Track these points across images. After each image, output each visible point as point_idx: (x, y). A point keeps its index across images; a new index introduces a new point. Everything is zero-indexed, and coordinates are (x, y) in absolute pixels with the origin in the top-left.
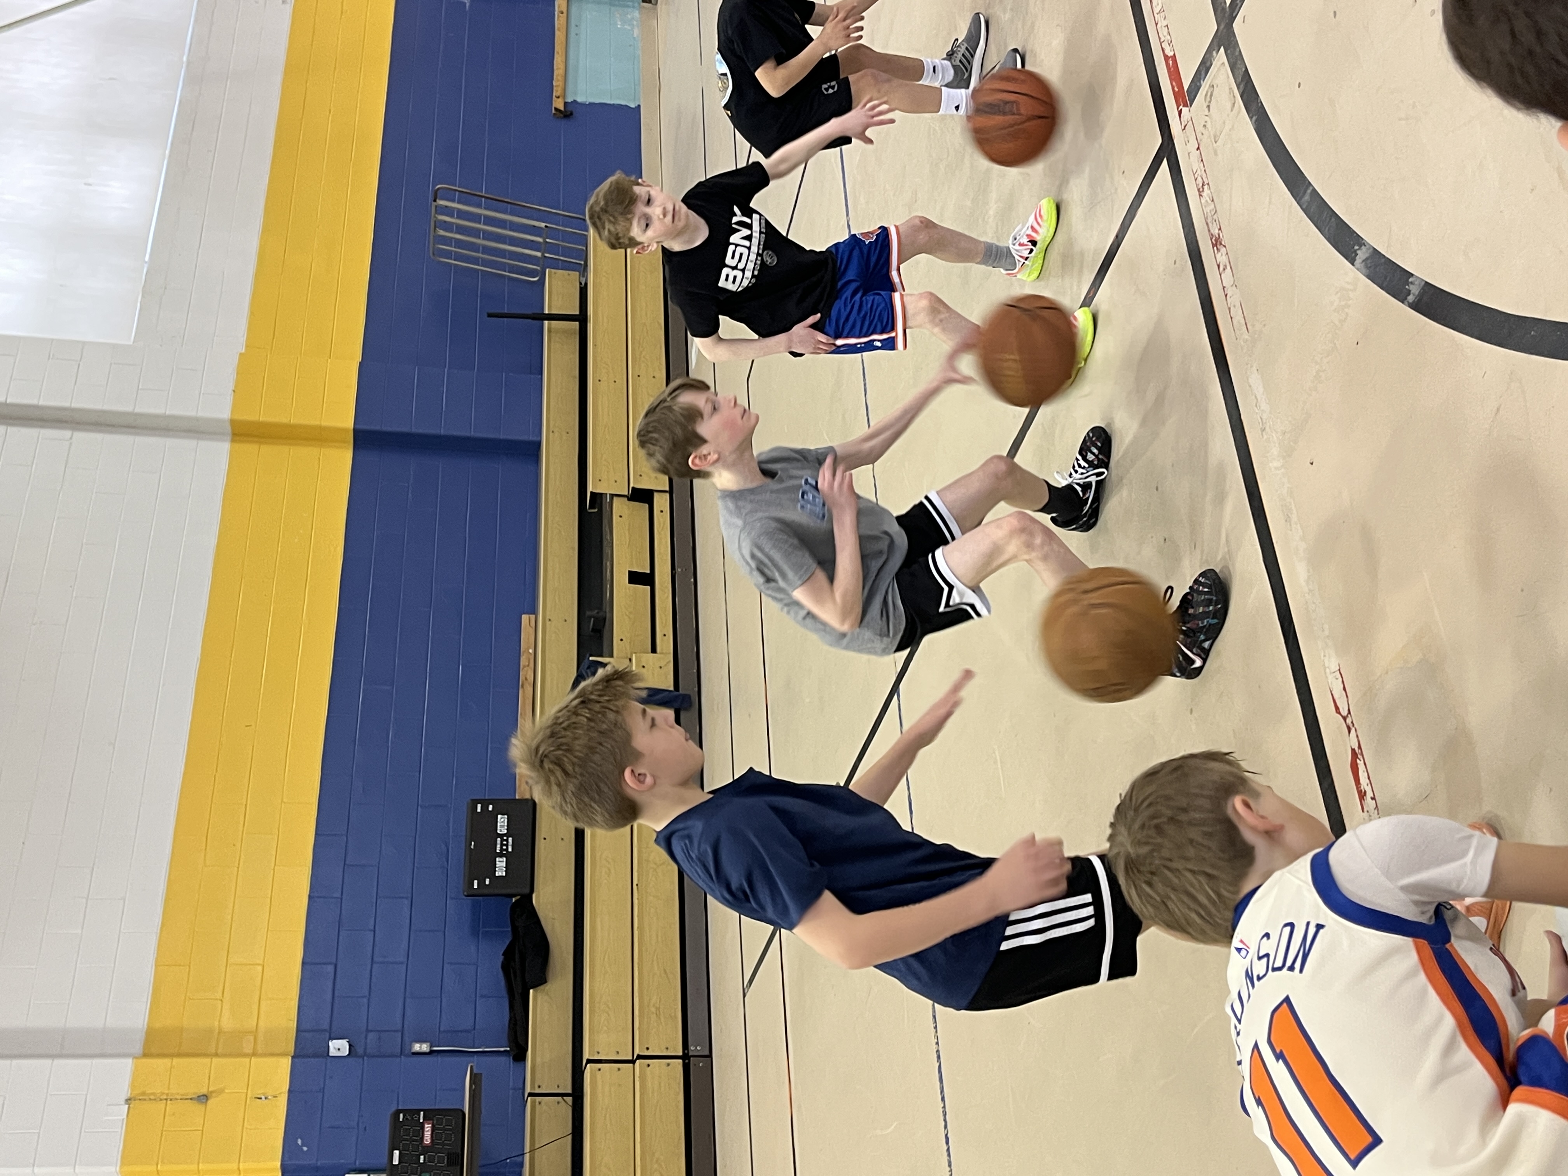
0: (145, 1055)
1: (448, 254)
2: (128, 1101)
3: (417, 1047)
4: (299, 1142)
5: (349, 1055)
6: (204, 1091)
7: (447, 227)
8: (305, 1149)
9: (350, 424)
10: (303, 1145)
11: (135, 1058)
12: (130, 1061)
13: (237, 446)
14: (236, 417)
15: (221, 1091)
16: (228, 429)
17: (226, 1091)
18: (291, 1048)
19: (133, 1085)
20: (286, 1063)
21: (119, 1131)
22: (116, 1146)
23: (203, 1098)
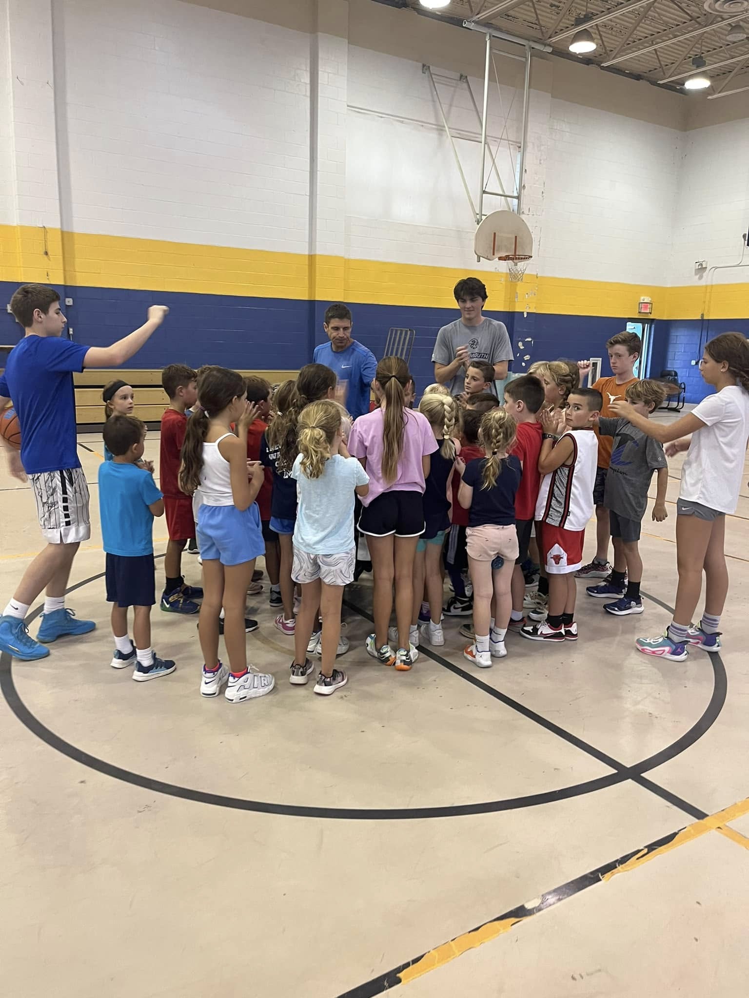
0: (62, 232)
1: (391, 335)
2: (44, 227)
3: (71, 330)
5: (67, 305)
6: (49, 254)
7: (401, 334)
9: (317, 298)
11: (61, 229)
12: (59, 226)
13: (307, 256)
14: (317, 257)
15: (49, 260)
16: (313, 253)
17: (50, 262)
18: (68, 284)
19: (51, 229)
20: (62, 283)
21: (33, 225)
22: (26, 224)
23: (46, 253)
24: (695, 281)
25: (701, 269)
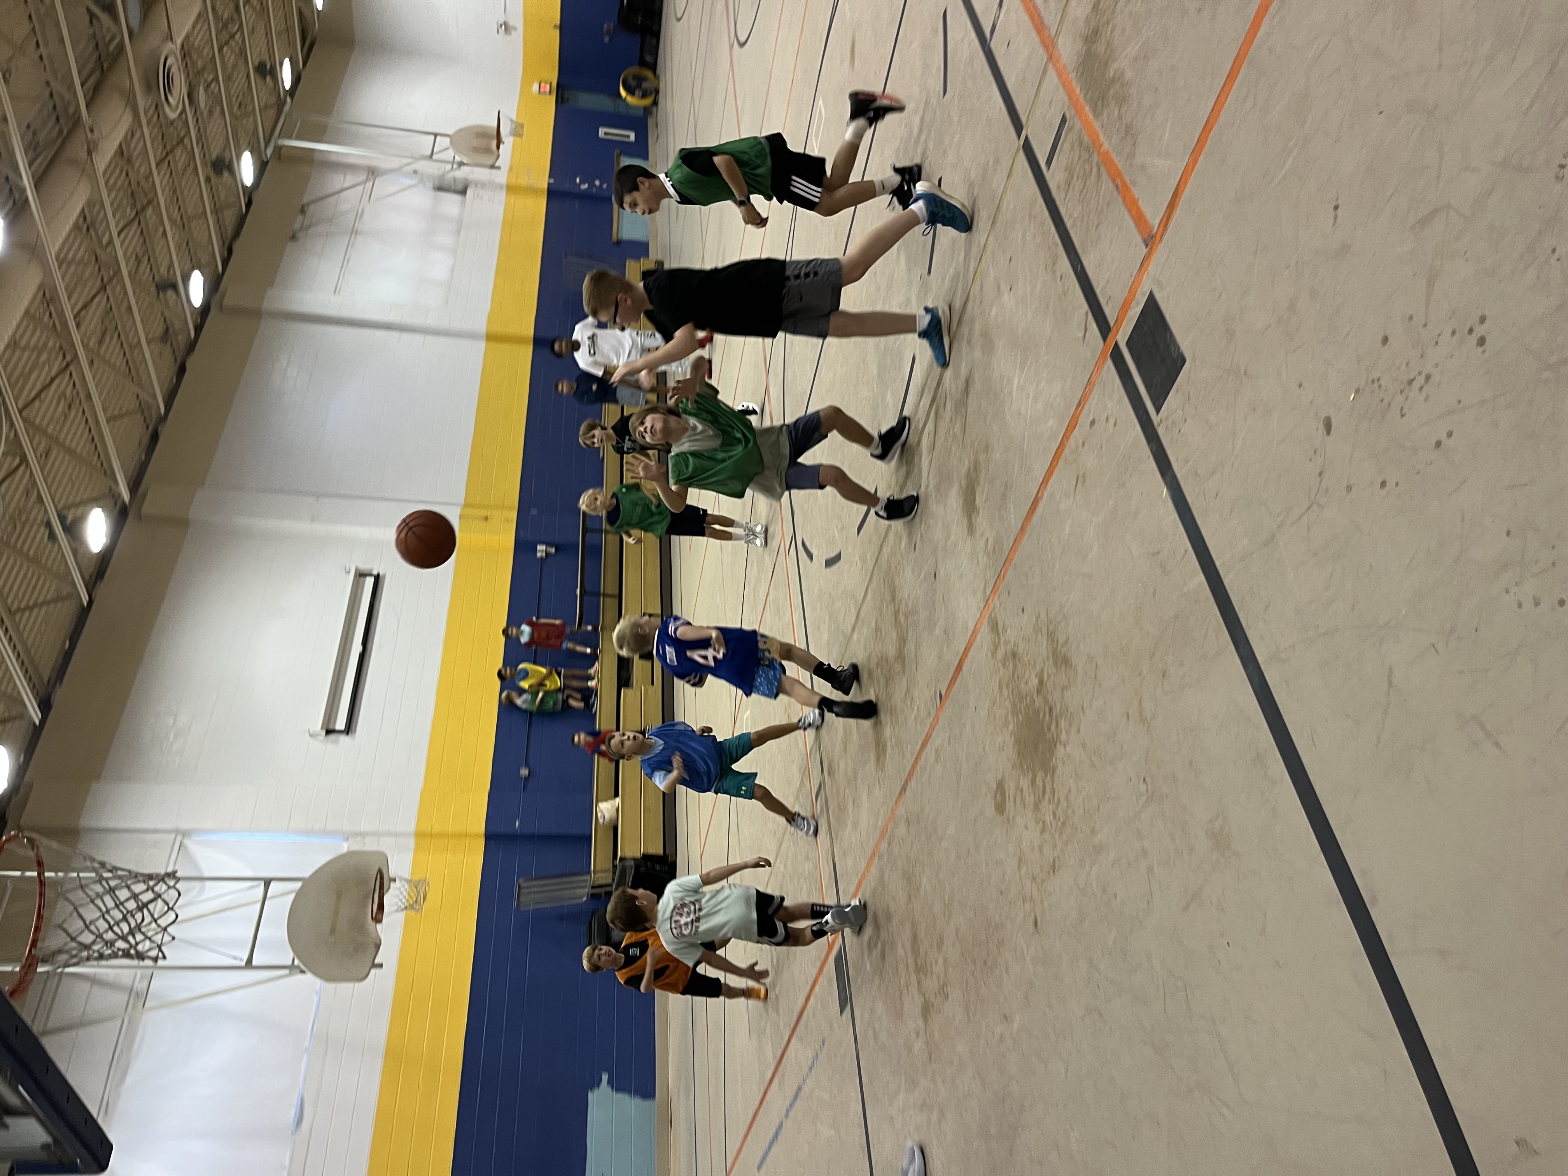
9: (531, 333)
24: (518, 36)
25: (506, 27)
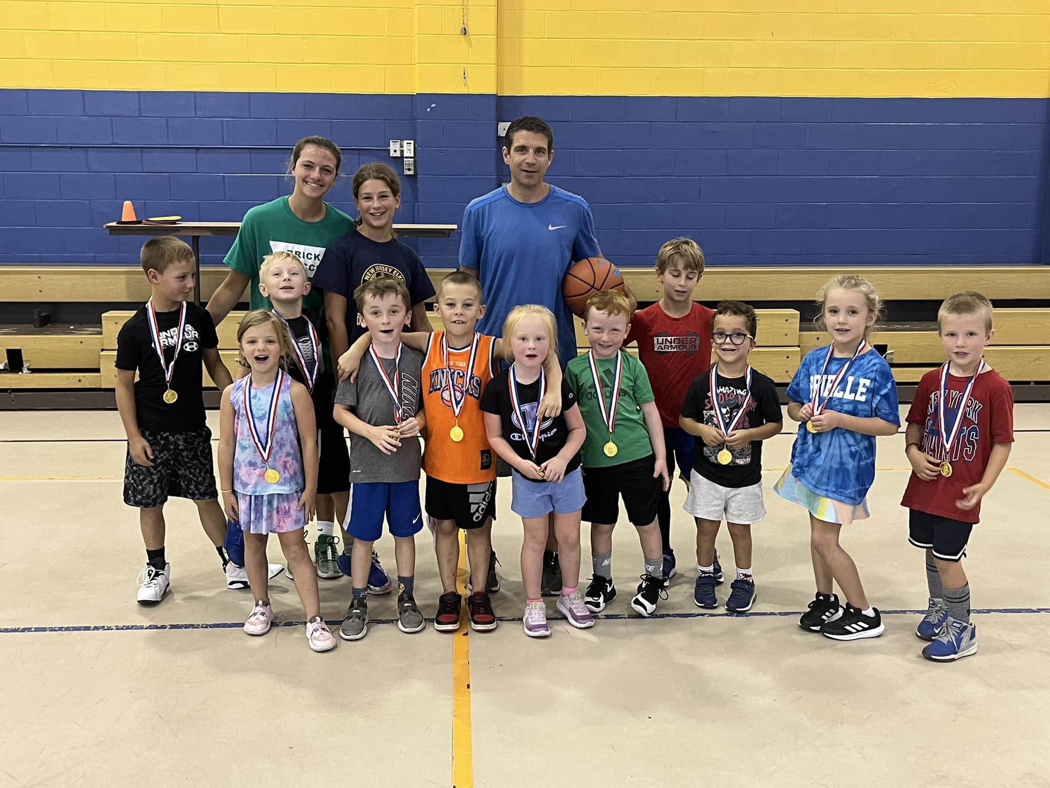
4: (434, 105)
6: (471, 32)
8: (428, 110)
10: (431, 108)
15: (470, 45)
17: (470, 48)
23: (465, 31)
